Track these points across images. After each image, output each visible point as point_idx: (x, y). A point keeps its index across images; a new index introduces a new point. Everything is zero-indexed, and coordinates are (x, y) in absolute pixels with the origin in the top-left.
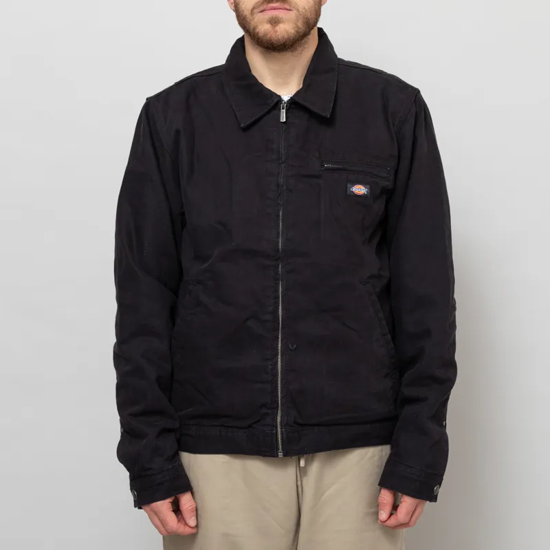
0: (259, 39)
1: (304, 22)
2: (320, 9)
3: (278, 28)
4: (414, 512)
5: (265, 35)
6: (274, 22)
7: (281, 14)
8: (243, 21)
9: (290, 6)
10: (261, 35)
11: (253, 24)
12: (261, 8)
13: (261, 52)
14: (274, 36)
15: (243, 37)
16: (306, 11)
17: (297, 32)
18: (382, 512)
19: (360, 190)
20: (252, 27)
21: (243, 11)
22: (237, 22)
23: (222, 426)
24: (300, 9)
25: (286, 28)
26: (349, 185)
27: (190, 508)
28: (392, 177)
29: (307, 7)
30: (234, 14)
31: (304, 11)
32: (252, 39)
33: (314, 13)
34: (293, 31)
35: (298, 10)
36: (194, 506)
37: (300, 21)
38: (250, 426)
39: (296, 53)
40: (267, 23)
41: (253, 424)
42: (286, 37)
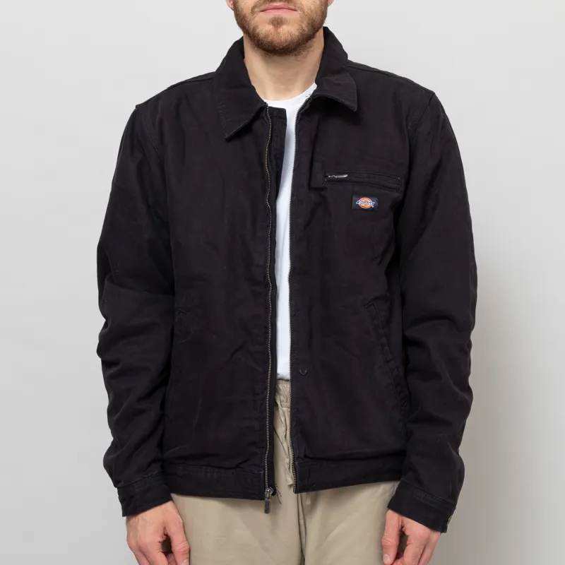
0: (259, 40)
1: (309, 24)
2: (326, 10)
3: (281, 29)
4: (422, 555)
5: (267, 36)
6: (277, 23)
7: (284, 14)
8: (242, 21)
9: (295, 6)
10: (261, 36)
11: (253, 24)
12: (263, 7)
13: (262, 56)
14: (275, 38)
15: (242, 38)
16: (312, 11)
17: (302, 35)
18: (386, 555)
19: (366, 203)
20: (252, 27)
21: (242, 9)
22: (235, 22)
23: (208, 465)
24: (306, 10)
25: (290, 30)
26: (354, 198)
27: (182, 550)
28: (402, 189)
29: (313, 7)
30: (233, 12)
31: (309, 12)
32: (251, 40)
33: (319, 13)
34: (297, 33)
35: (303, 10)
36: (187, 548)
37: (305, 22)
38: (238, 466)
39: (300, 57)
40: (269, 24)
41: (240, 464)
42: (289, 39)
